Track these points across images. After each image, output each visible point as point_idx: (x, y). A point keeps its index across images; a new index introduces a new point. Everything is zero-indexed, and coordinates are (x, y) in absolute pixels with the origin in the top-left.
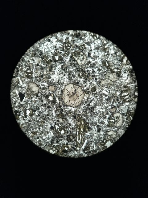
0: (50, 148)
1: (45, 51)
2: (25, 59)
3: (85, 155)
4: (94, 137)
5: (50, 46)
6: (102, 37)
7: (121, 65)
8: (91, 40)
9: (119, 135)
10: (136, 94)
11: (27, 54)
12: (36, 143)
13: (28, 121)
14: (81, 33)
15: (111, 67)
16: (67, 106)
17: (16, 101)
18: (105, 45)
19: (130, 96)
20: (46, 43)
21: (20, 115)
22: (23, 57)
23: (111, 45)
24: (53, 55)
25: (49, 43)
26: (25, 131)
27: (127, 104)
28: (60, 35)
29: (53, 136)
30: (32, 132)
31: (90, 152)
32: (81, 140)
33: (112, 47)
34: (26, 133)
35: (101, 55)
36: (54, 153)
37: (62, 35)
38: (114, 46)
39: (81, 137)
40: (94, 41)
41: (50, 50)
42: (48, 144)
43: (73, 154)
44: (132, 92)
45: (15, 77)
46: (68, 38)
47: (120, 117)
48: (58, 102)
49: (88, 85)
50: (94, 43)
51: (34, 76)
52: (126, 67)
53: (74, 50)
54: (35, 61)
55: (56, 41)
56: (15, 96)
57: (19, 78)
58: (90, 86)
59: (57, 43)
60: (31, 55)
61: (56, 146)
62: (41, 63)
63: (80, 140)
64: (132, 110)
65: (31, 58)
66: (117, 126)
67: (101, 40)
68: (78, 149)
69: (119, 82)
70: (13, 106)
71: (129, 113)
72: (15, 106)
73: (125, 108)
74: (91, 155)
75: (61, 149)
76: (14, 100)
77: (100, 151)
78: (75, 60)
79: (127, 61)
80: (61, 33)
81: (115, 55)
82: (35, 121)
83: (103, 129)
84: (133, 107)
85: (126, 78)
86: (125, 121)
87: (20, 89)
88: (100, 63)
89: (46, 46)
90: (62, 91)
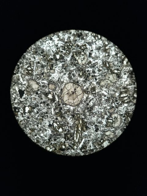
0: (47, 145)
1: (46, 49)
2: (27, 56)
3: (82, 154)
4: (91, 136)
5: (52, 45)
6: (103, 38)
7: (122, 67)
8: (92, 40)
9: (116, 136)
10: (135, 96)
11: (28, 52)
12: (34, 140)
13: (26, 118)
14: (83, 33)
15: (111, 68)
16: (66, 104)
17: (16, 97)
18: (106, 46)
19: (129, 98)
20: (48, 41)
21: (19, 111)
22: (24, 54)
23: (112, 46)
24: (54, 54)
25: (51, 42)
26: (24, 128)
27: (126, 105)
28: (62, 34)
29: (51, 134)
30: (30, 129)
31: (87, 151)
32: (79, 139)
33: (113, 48)
34: (25, 129)
35: (102, 56)
36: (51, 150)
37: (64, 34)
38: (115, 47)
39: (78, 136)
40: (95, 42)
41: (52, 48)
42: (45, 141)
43: (70, 152)
44: (131, 93)
45: (15, 74)
46: (69, 37)
47: (118, 118)
48: (57, 100)
49: (88, 84)
50: (96, 44)
51: (34, 74)
52: (126, 68)
53: (75, 49)
54: (37, 59)
55: (58, 40)
56: (15, 93)
57: (20, 75)
58: (89, 86)
59: (59, 42)
60: (32, 53)
61: (53, 144)
62: (42, 61)
63: (77, 139)
64: (130, 112)
65: (32, 56)
66: (115, 127)
67: (103, 41)
68: (75, 147)
69: (118, 83)
70: (12, 102)
71: (128, 114)
72: (14, 102)
73: (123, 109)
74: (88, 154)
75: (58, 147)
76: (14, 96)
77: (97, 150)
78: (76, 60)
79: (127, 63)
80: (63, 33)
81: (116, 56)
82: (33, 118)
83: (100, 129)
84: (132, 108)
85: (125, 80)
86: (123, 122)
87: (20, 86)
88: (100, 64)
89: (47, 44)
90: (62, 90)
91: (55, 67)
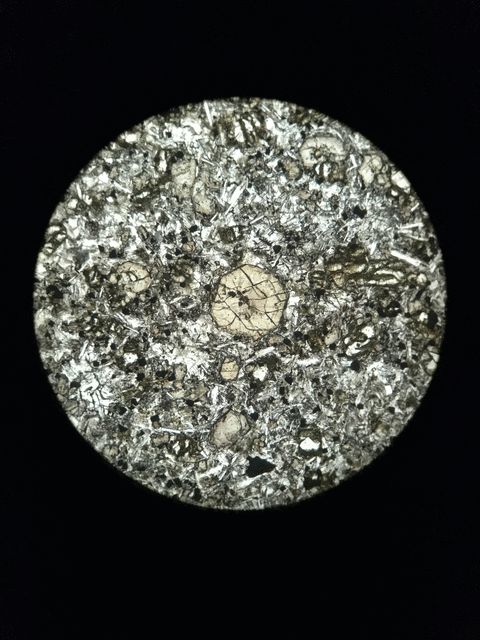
0: (422, 370)
1: (109, 398)
2: (137, 459)
3: (438, 257)
4: (382, 228)
5: (95, 380)
6: (58, 215)
7: (145, 148)
8: (67, 250)
10: (235, 99)
11: (123, 456)
12: (406, 415)
13: (338, 445)
14: (47, 283)
15: (154, 182)
16: (283, 320)
17: (273, 483)
18: (81, 202)
19: (246, 115)
20: (83, 394)
21: (318, 472)
22: (130, 468)
23: (83, 185)
24: (123, 372)
25: (84, 386)
26: (370, 451)
27: (270, 124)
28: (57, 351)
29: (382, 360)
30: (373, 431)
31: (431, 240)
32: (394, 269)
33: (88, 181)
34: (375, 448)
35: (115, 214)
36: (436, 357)
37: (55, 343)
38: (84, 175)
39: (384, 272)
40: (73, 241)
41: (105, 380)
42: (409, 378)
43: (438, 294)
44: (230, 110)
45: (198, 491)
46: (65, 326)
47: (314, 145)
48: (271, 349)
49: (214, 256)
50: (79, 238)
51: (193, 430)
52: (151, 132)
53: (102, 305)
54: (143, 427)
55: (78, 361)
56: (259, 488)
57: (199, 477)
58: (217, 249)
60: (124, 443)
61: (416, 351)
62: (150, 409)
63: (394, 273)
64: (291, 108)
65: (135, 440)
66: (344, 153)
67: (68, 216)
68: (421, 278)
69: (199, 155)
70: (290, 496)
71: (301, 116)
72: (290, 489)
73: (284, 130)
75: (425, 335)
76: (270, 491)
78: (136, 300)
79: (131, 130)
80: (51, 348)
81: (114, 169)
82: (335, 422)
83: (356, 200)
85: (189, 130)
86: (326, 130)
87: (235, 473)
88: (143, 218)
89: (94, 396)
90: (237, 338)
91: (163, 363)
